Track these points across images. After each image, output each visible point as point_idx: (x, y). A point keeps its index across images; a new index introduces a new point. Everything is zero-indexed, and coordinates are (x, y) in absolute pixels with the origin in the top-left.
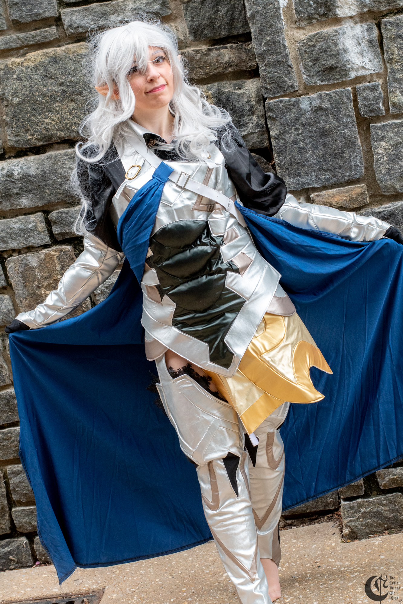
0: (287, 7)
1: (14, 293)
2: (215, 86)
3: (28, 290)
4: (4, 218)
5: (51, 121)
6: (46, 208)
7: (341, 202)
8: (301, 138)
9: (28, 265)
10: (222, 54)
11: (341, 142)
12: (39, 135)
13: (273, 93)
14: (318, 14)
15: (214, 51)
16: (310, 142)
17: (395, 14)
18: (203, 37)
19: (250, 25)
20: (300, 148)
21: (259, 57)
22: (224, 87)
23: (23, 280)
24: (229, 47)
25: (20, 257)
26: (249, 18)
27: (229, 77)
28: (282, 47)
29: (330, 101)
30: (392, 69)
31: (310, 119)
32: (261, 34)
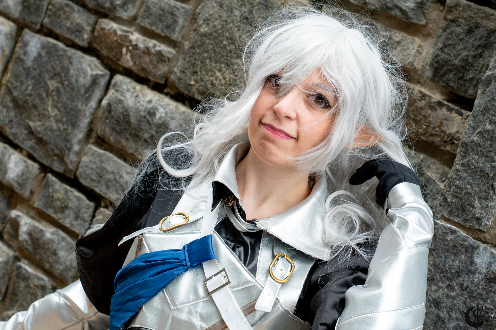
2: (419, 158)
8: (449, 304)
10: (452, 119)
12: (202, 86)
13: (449, 212)
15: (444, 110)
16: (457, 320)
18: (443, 81)
19: (480, 92)
20: (438, 317)
22: (429, 167)
24: (465, 116)
26: (483, 81)
27: (444, 158)
31: (476, 286)
32: (484, 115)
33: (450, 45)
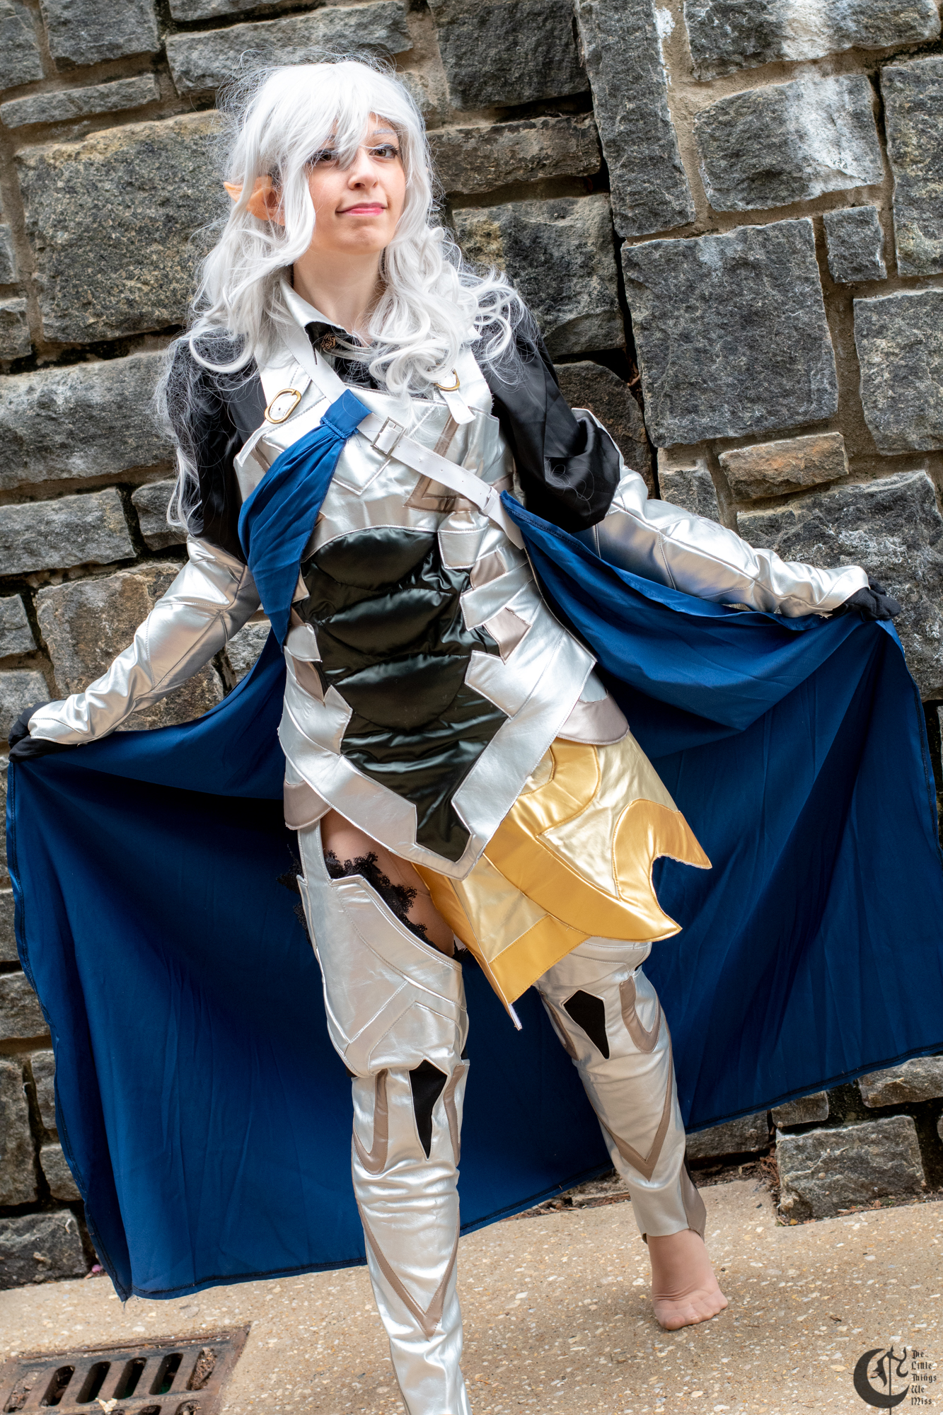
0: (673, 37)
1: (53, 666)
2: (508, 210)
3: (83, 661)
4: (33, 499)
5: (139, 285)
6: (126, 479)
7: (787, 470)
8: (700, 327)
9: (85, 606)
10: (525, 138)
11: (789, 338)
12: (112, 315)
13: (639, 228)
14: (741, 54)
15: (507, 133)
16: (720, 337)
17: (912, 56)
18: (481, 102)
19: (591, 75)
20: (697, 350)
21: (610, 147)
22: (527, 213)
23: (72, 638)
24: (539, 125)
25: (67, 587)
26: (588, 60)
27: (538, 191)
28: (660, 125)
29: (764, 246)
30: (904, 178)
31: (720, 286)
32: (615, 96)
33: (465, 53)
